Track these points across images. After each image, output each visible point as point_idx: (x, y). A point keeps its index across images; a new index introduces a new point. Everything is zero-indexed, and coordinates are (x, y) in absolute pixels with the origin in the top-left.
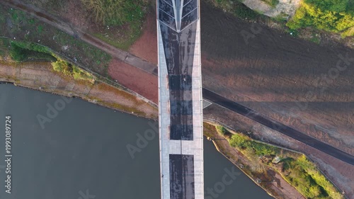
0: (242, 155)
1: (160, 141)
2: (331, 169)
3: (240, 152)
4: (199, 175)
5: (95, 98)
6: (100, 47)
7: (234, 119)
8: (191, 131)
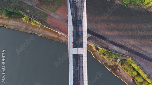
0: (104, 58)
1: (69, 48)
2: (142, 64)
3: (103, 57)
4: (85, 63)
5: (41, 34)
6: (43, 11)
7: (100, 42)
8: (82, 44)
